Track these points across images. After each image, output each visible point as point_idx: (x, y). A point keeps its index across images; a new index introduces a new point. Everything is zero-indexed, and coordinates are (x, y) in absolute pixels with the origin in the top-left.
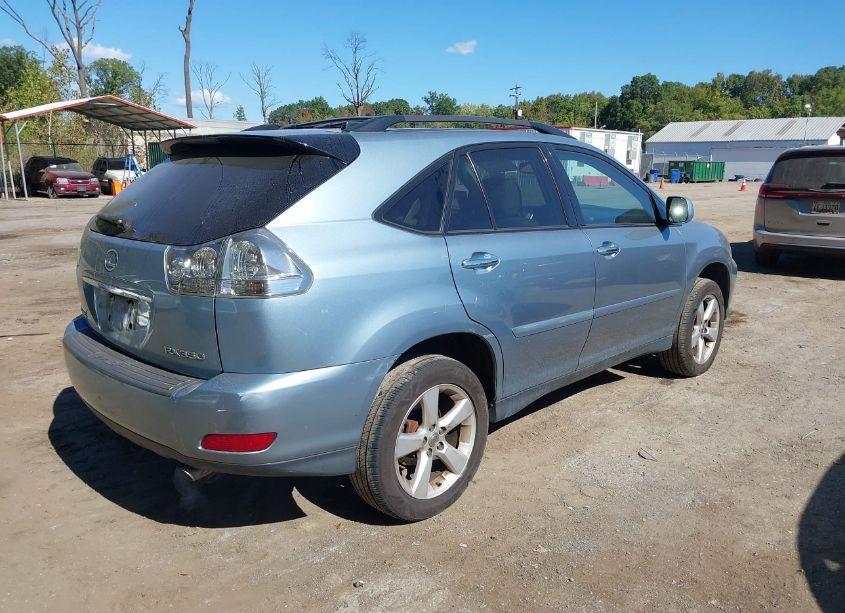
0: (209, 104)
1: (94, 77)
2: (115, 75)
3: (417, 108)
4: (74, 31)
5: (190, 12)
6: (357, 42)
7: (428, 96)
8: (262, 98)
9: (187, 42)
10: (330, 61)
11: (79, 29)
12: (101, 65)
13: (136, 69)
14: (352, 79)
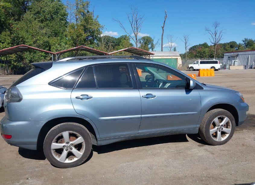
0: (170, 46)
1: (142, 41)
2: (147, 40)
3: (240, 44)
4: (136, 30)
5: (165, 22)
6: (216, 25)
7: (244, 40)
8: (186, 44)
9: (163, 30)
10: (207, 32)
11: (137, 29)
12: (144, 38)
13: (153, 38)
14: (214, 36)
